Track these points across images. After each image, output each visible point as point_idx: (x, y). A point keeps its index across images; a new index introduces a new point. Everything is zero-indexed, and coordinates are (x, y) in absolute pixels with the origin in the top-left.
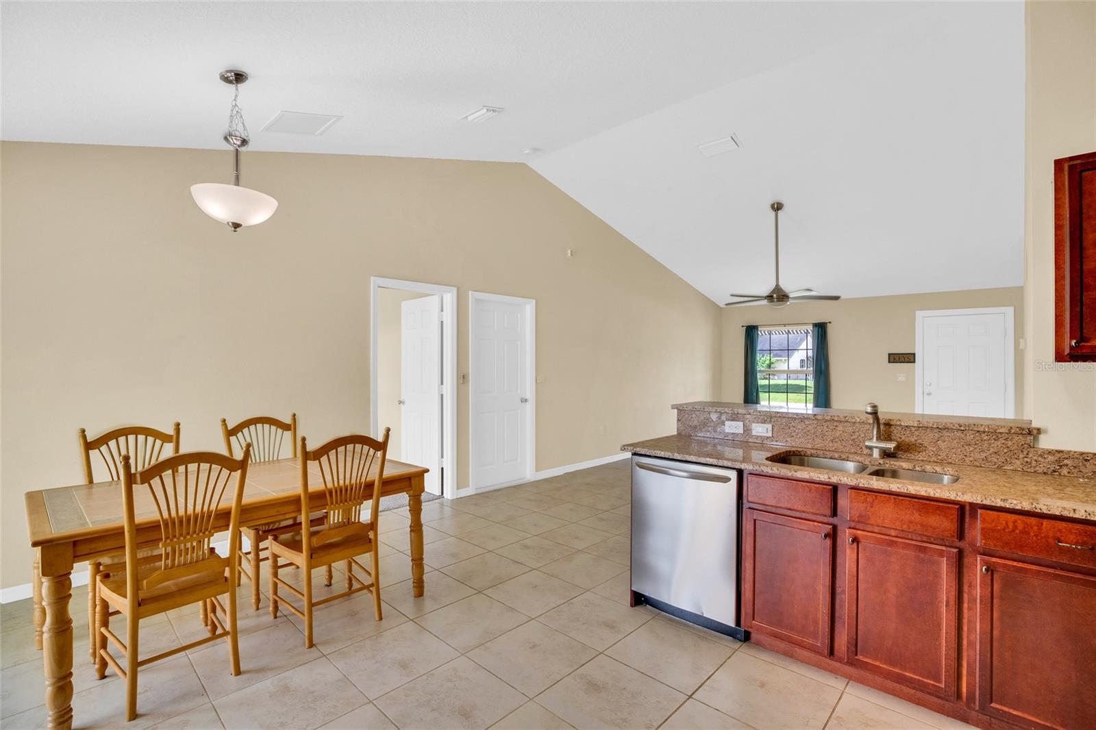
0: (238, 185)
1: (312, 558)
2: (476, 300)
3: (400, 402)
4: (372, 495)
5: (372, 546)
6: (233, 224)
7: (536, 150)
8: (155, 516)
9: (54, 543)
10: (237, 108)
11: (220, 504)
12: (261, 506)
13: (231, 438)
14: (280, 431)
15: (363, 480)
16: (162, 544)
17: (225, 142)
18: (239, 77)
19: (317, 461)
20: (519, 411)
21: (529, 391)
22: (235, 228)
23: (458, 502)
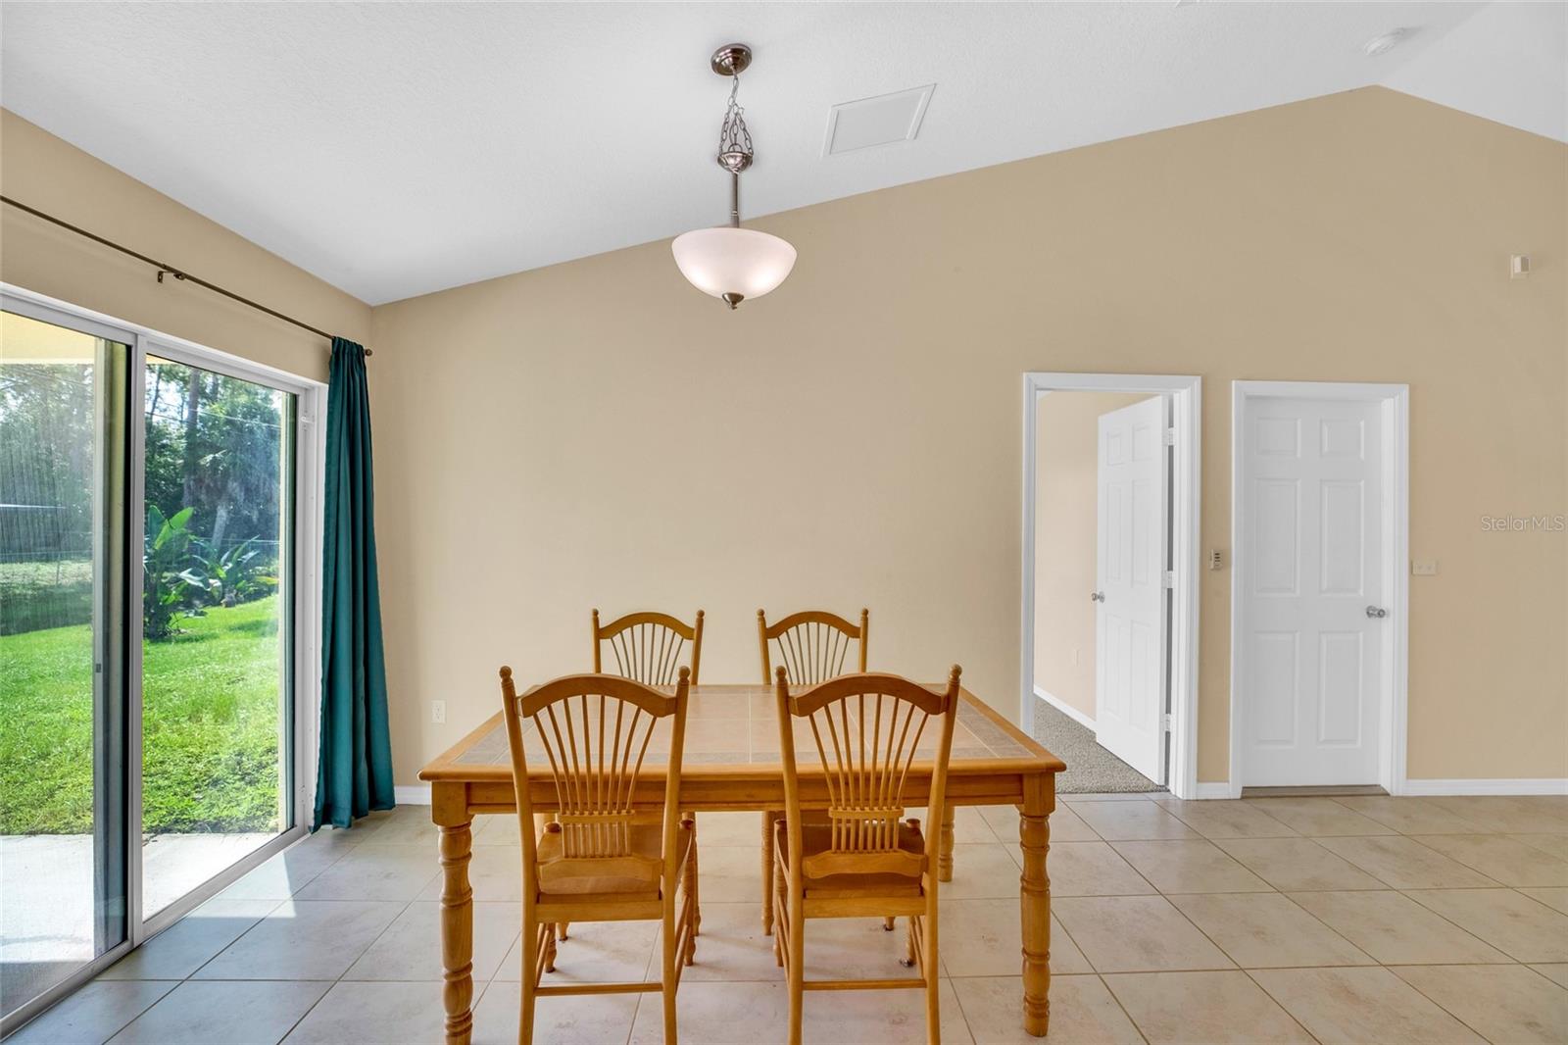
0: (738, 227)
1: (804, 896)
2: (1249, 398)
3: (1095, 597)
4: (928, 798)
5: (925, 902)
6: (731, 295)
7: (1403, 34)
8: (547, 768)
9: (442, 780)
10: (736, 108)
11: (642, 764)
12: (715, 782)
13: (769, 640)
14: (843, 636)
15: (903, 765)
16: (559, 817)
17: (719, 166)
18: (738, 58)
19: (808, 717)
20: (1361, 634)
21: (1392, 591)
22: (734, 303)
23: (1200, 808)
